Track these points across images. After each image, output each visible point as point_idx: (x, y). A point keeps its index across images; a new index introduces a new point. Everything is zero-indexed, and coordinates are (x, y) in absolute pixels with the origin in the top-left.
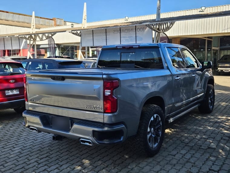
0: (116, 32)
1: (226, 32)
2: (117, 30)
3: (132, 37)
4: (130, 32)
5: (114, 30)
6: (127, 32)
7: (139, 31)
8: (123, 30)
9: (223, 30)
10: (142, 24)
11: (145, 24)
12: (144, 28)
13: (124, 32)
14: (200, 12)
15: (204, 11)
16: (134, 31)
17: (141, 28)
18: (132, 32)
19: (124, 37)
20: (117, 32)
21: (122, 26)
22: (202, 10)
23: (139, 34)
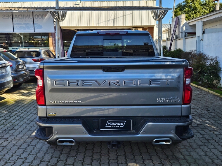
0: (5, 17)
1: (100, 25)
2: (8, 15)
3: (28, 24)
4: (25, 18)
5: (3, 15)
6: (22, 18)
7: (37, 18)
8: (16, 15)
9: (97, 24)
10: (45, 11)
11: (49, 11)
12: (43, 15)
13: (17, 17)
14: (75, 4)
15: (79, 5)
16: (31, 17)
17: (39, 15)
18: (28, 18)
19: (18, 24)
20: (8, 18)
21: (20, 11)
22: (77, 4)
23: (37, 21)
